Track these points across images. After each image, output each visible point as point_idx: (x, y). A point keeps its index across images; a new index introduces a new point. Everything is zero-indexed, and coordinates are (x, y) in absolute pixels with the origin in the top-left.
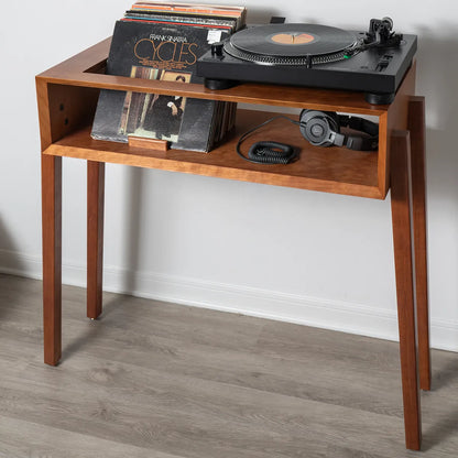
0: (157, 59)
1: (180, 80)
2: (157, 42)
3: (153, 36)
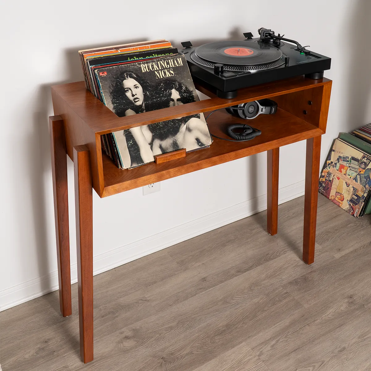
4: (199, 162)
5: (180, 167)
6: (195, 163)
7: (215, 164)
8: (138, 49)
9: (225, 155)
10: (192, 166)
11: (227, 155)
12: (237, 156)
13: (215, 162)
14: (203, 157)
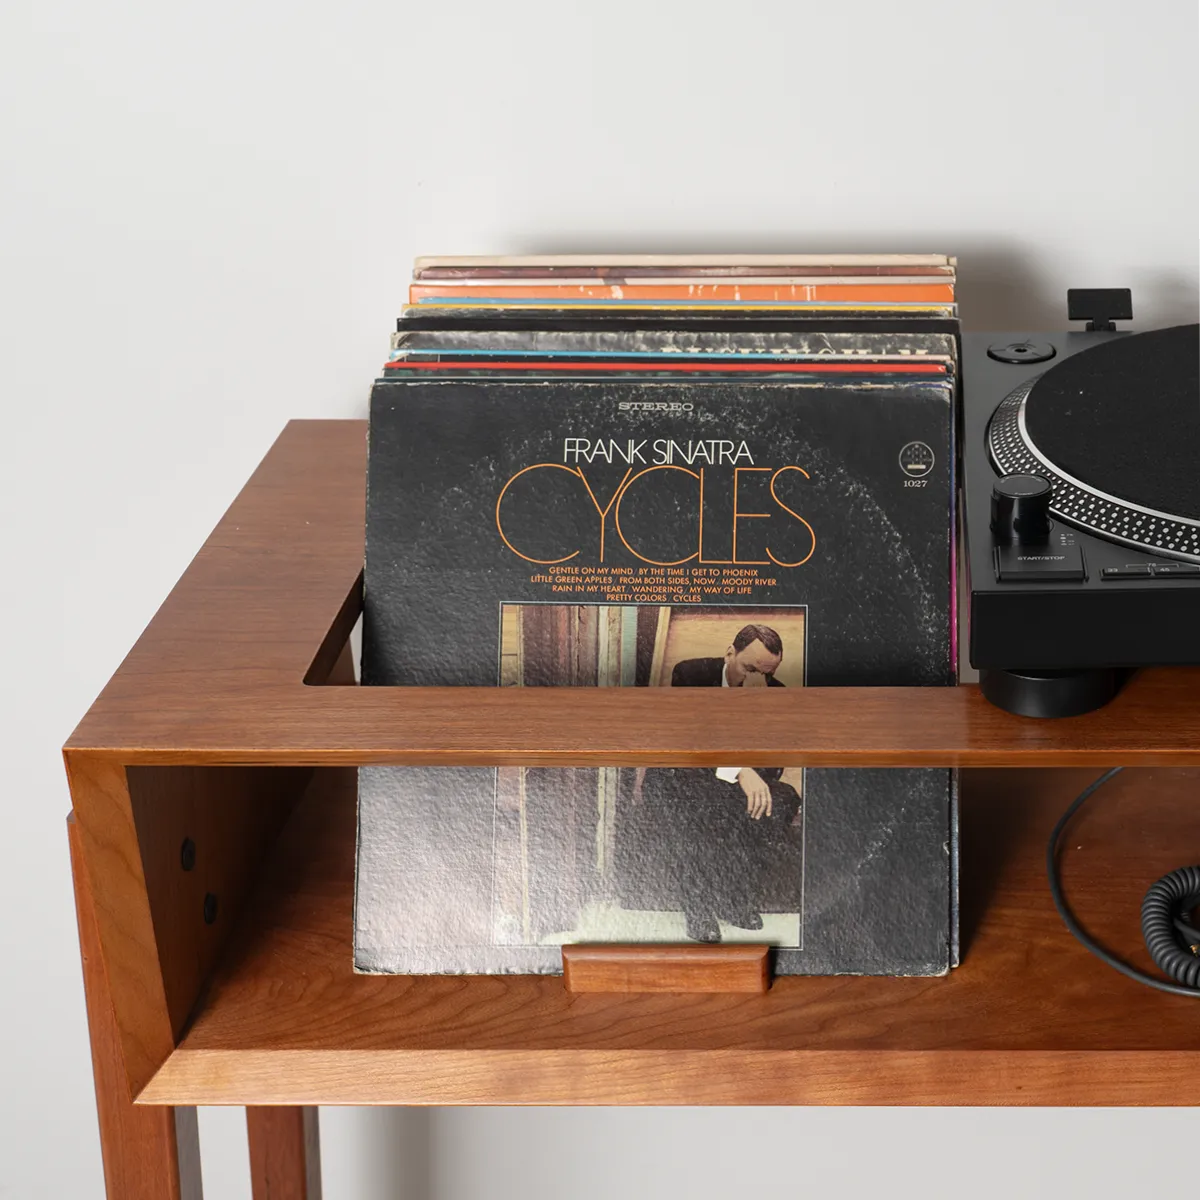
0: (616, 557)
1: (757, 650)
2: (604, 475)
3: (577, 448)
4: (793, 1054)
5: (660, 1057)
6: (761, 1057)
7: (893, 1092)
8: (737, 297)
9: (991, 1055)
10: (733, 1068)
11: (1001, 1058)
12: (1069, 1084)
13: (902, 1084)
14: (844, 1032)
